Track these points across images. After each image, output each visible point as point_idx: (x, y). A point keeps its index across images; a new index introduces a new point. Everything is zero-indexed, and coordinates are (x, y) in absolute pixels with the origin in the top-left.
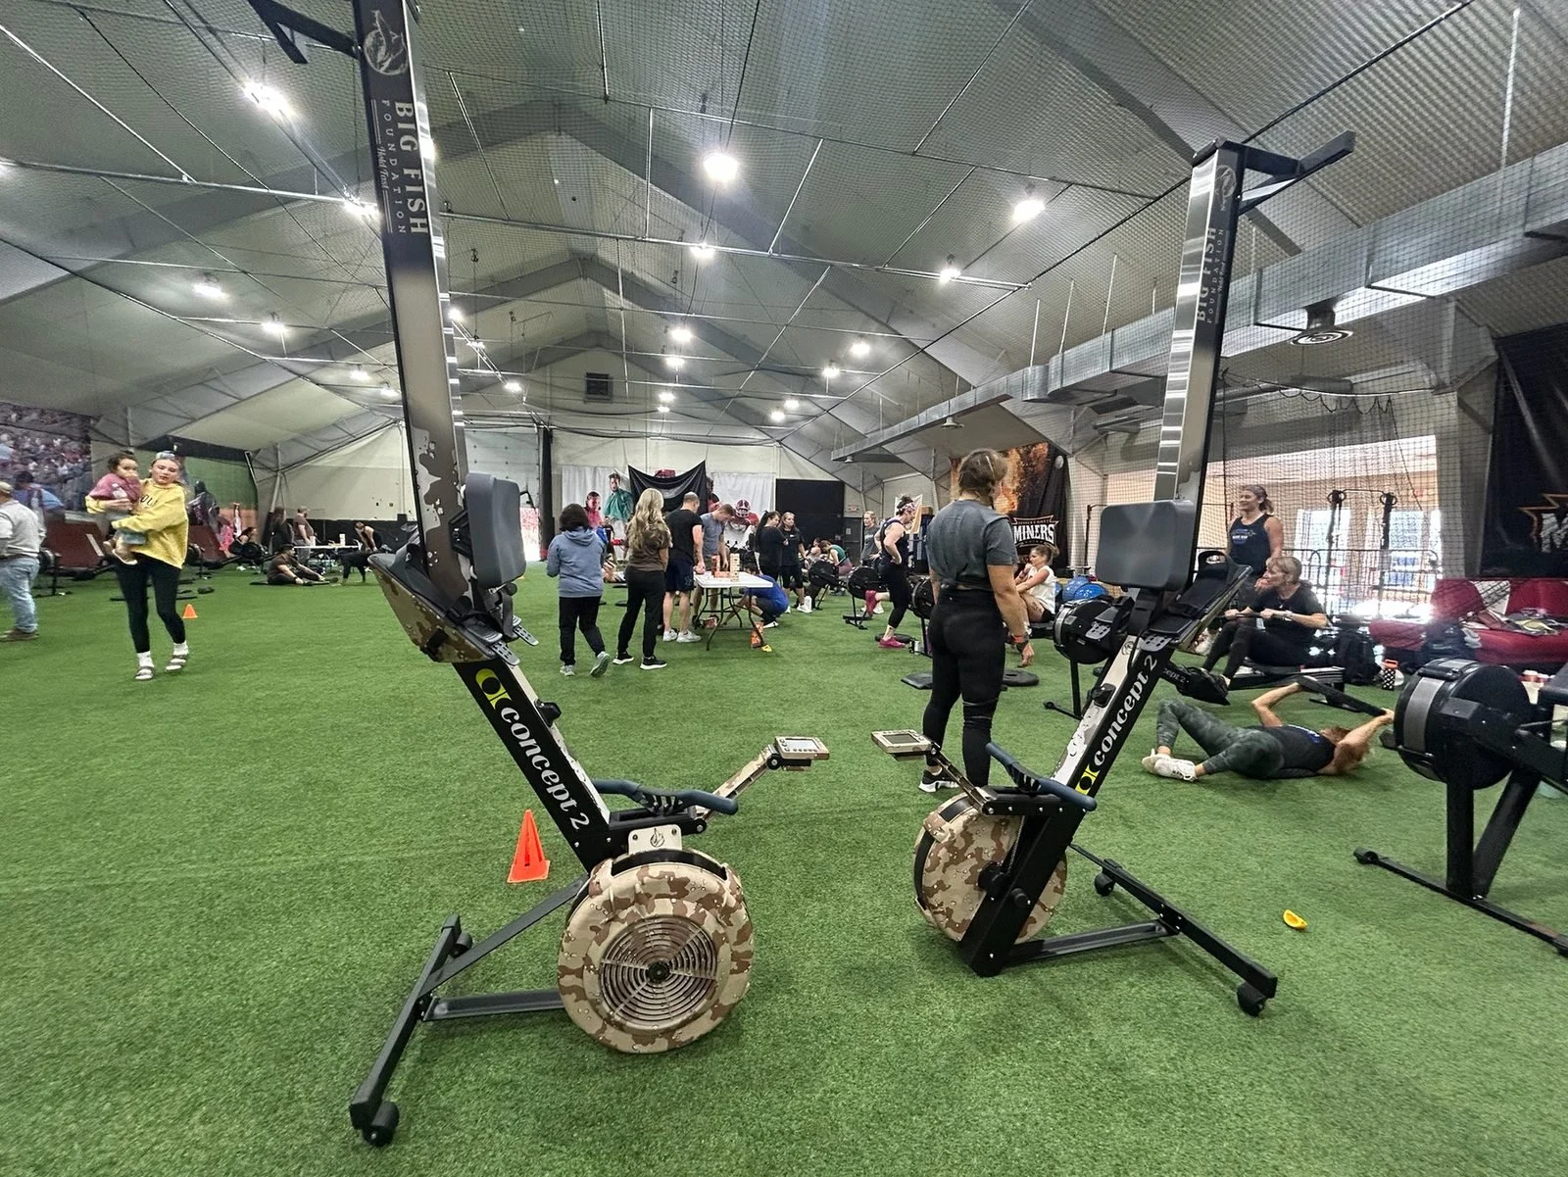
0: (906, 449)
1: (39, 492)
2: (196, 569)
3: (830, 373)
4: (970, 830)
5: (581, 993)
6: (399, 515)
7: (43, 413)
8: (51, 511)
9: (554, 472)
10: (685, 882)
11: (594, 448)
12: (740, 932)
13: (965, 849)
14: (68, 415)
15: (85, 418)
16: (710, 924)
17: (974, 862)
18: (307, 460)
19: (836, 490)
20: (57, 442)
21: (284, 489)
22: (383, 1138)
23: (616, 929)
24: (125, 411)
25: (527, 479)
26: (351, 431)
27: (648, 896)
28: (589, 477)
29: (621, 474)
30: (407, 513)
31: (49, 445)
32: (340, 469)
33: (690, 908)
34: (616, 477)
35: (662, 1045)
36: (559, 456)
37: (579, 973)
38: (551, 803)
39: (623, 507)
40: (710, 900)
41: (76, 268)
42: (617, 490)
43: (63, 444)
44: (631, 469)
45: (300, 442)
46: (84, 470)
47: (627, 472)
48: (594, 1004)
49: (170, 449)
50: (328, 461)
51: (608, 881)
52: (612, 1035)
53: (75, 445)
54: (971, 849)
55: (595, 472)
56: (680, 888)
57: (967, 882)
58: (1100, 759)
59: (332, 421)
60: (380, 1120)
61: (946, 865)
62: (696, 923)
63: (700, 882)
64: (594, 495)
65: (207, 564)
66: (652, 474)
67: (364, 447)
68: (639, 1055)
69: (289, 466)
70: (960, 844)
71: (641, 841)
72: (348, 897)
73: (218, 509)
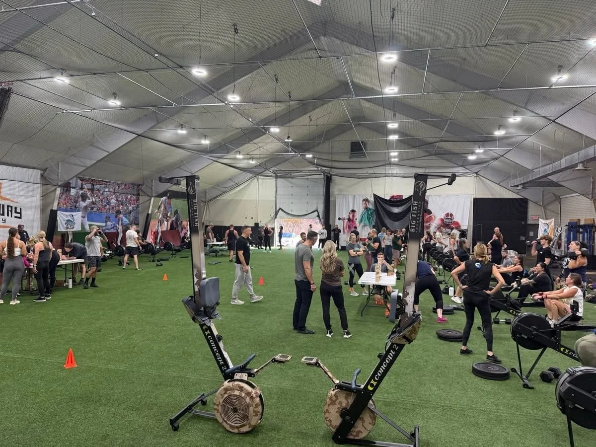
0: (566, 179)
1: (122, 218)
2: (170, 252)
3: (498, 133)
4: (337, 394)
5: (218, 411)
6: (255, 224)
7: (126, 185)
8: (125, 226)
9: (332, 199)
10: (242, 387)
11: (354, 184)
12: (256, 405)
13: (336, 400)
14: (133, 185)
15: (139, 186)
16: (248, 400)
17: (339, 406)
18: (217, 197)
19: (522, 204)
20: (129, 197)
21: (208, 211)
22: (176, 429)
23: (226, 395)
24: (152, 181)
25: (317, 203)
26: (237, 182)
27: (234, 389)
28: (351, 200)
29: (369, 198)
30: (259, 222)
31: (127, 198)
32: (231, 201)
33: (243, 395)
34: (366, 200)
35: (236, 431)
36: (334, 190)
37: (218, 405)
38: (218, 363)
39: (370, 218)
40: (248, 394)
41: (140, 133)
42: (366, 208)
43: (131, 197)
44: (375, 196)
45: (215, 188)
46: (137, 208)
47: (373, 197)
48: (221, 414)
49: (166, 196)
50: (226, 197)
51: (226, 384)
52: (224, 424)
53: (135, 197)
54: (338, 401)
55: (354, 198)
56: (241, 389)
57: (336, 412)
58: (377, 378)
59: (228, 178)
60: (176, 425)
61: (329, 405)
62: (244, 398)
63: (246, 388)
64: (353, 211)
65: (175, 250)
66: (388, 198)
67: (242, 189)
68: (230, 432)
69: (210, 200)
70: (334, 398)
71: (238, 376)
72: (184, 386)
73: (182, 222)
